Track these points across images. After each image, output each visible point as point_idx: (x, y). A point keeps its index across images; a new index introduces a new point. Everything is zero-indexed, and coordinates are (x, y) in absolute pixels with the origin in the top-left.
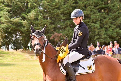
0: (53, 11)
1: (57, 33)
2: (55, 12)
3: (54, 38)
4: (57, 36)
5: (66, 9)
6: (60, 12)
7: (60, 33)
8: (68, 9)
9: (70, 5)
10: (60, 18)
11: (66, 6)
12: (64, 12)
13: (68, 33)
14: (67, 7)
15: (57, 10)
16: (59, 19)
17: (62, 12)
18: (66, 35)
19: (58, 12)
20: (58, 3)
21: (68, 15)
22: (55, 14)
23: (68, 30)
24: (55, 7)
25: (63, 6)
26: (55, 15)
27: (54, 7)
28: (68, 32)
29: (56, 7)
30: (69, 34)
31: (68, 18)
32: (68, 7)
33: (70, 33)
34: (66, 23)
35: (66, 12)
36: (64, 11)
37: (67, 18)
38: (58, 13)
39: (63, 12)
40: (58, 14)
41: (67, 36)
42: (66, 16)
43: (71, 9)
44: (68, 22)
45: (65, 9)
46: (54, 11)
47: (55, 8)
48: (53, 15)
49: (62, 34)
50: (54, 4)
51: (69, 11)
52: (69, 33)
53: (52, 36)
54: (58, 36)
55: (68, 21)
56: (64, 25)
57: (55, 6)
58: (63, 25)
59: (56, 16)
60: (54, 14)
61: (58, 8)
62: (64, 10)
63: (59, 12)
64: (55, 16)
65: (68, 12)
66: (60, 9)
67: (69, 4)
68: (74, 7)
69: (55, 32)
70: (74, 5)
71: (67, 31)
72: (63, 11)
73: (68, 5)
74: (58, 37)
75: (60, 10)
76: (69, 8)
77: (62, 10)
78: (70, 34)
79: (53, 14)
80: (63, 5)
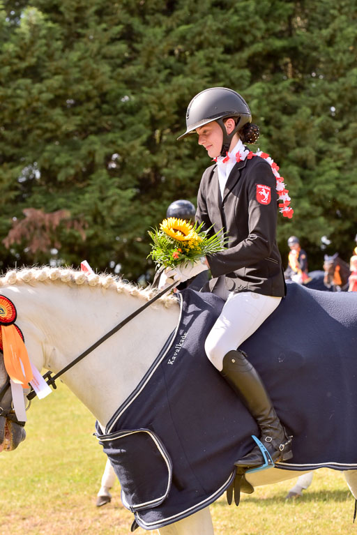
0: (9, 87)
1: (39, 213)
2: (19, 97)
3: (23, 236)
4: (40, 224)
5: (77, 75)
6: (49, 90)
7: (57, 209)
8: (88, 71)
9: (99, 53)
10: (49, 125)
11: (74, 56)
12: (66, 89)
13: (101, 205)
14: (82, 63)
15: (28, 81)
16: (46, 130)
17: (56, 89)
18: (89, 218)
19: (35, 91)
20: (33, 42)
21: (91, 106)
22: (18, 106)
23: (101, 192)
24: (15, 68)
25: (61, 57)
26: (18, 110)
27: (10, 64)
28: (102, 200)
29: (23, 65)
30: (105, 213)
31: (93, 124)
32: (91, 61)
33: (114, 203)
34: (84, 151)
35: (80, 91)
36: (67, 84)
37: (86, 121)
38: (38, 100)
39: (61, 92)
40: (35, 104)
41: (99, 220)
42: (78, 114)
43: (103, 74)
44: (97, 147)
45: (75, 74)
46: (15, 89)
47: (16, 74)
48: (6, 113)
49: (67, 214)
50: (10, 47)
51: (98, 81)
52: (108, 203)
53: (10, 227)
54: (47, 224)
55: (92, 138)
56: (74, 162)
57: (16, 61)
58: (68, 164)
59: (25, 119)
60: (14, 104)
61: (34, 73)
62: (65, 80)
63: (41, 92)
64: (22, 117)
65: (90, 87)
66: (47, 78)
67: (94, 47)
68: (119, 61)
69: (28, 207)
70: (122, 47)
71: (97, 195)
72: (61, 87)
73: (86, 51)
74: (47, 234)
75: (48, 82)
76: (95, 66)
77: (56, 81)
78: (110, 208)
79: (11, 107)
80: (58, 54)
